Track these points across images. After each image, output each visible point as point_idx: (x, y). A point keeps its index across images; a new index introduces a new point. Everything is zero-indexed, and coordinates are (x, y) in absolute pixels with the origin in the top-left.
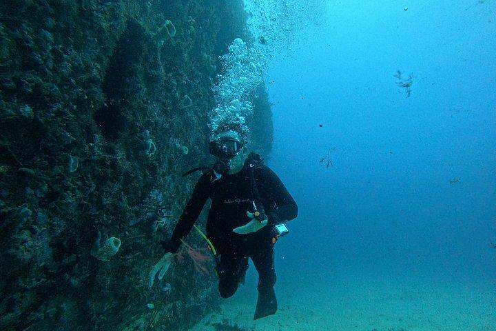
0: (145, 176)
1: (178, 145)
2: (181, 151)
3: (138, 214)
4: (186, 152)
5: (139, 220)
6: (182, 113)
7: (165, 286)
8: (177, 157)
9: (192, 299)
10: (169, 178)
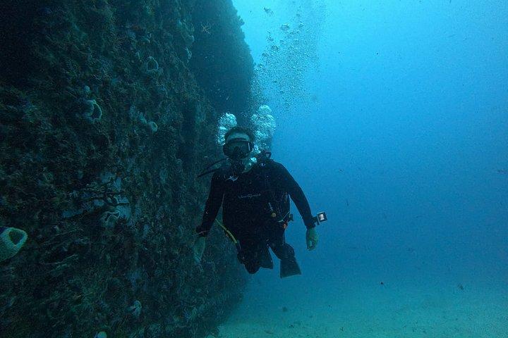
0: (90, 152)
1: (144, 120)
2: (148, 129)
3: (78, 203)
4: (154, 127)
5: (81, 211)
6: (148, 80)
7: (132, 304)
8: (143, 136)
9: (176, 320)
10: (131, 162)
